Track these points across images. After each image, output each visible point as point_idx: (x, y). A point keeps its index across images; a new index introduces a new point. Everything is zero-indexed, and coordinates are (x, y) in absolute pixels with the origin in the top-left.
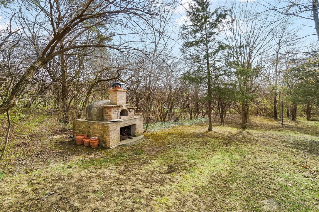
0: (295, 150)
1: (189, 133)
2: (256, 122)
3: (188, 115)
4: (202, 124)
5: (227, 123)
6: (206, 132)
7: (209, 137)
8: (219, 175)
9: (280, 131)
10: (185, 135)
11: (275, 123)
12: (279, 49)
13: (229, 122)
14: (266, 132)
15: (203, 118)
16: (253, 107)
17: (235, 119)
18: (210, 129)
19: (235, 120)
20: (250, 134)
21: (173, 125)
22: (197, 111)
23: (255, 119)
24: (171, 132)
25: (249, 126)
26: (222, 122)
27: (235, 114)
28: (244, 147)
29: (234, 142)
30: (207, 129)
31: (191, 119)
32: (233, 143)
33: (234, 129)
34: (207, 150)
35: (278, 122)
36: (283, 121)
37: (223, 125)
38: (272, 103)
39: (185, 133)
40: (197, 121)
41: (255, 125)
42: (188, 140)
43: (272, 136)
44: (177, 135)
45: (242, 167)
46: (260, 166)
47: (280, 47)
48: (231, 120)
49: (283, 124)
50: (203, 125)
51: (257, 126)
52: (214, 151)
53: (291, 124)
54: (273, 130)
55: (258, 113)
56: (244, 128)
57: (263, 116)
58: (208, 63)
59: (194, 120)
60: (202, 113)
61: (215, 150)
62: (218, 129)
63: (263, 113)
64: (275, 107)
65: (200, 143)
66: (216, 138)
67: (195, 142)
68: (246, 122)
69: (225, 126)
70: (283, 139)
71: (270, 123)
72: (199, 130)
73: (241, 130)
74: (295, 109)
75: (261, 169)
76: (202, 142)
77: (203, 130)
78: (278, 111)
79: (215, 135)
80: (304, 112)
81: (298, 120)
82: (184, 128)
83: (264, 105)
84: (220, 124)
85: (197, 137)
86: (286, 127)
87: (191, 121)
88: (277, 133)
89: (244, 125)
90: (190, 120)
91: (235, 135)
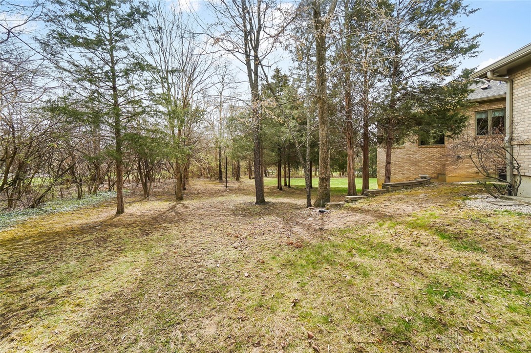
0: (232, 218)
1: (68, 227)
2: (198, 187)
3: (74, 189)
4: (106, 204)
5: (155, 195)
6: (111, 219)
7: (116, 226)
8: (120, 293)
9: (223, 196)
10: (57, 234)
11: (220, 187)
12: (223, 90)
13: (159, 192)
14: (207, 201)
15: (110, 190)
16: (194, 166)
17: (168, 187)
18: (120, 211)
19: (168, 189)
20: (187, 207)
21: (21, 218)
22: (96, 179)
23: (197, 183)
24: (10, 237)
25: (187, 195)
26: (146, 195)
27: (170, 178)
28: (174, 230)
29: (161, 224)
30: (115, 212)
31: (80, 197)
32: (158, 227)
33: (165, 203)
34: (105, 253)
35: (222, 184)
36: (227, 183)
37: (148, 200)
38: (216, 160)
39: (58, 230)
40: (95, 199)
41: (196, 192)
42: (61, 244)
43: (213, 205)
44: (29, 241)
45: (163, 263)
46: (190, 252)
47: (223, 87)
48: (162, 190)
49: (227, 187)
50: (108, 206)
51: (198, 193)
52: (120, 251)
53: (235, 186)
54: (216, 197)
55: (201, 175)
56: (181, 199)
57: (208, 178)
58: (114, 88)
59: (88, 198)
60: (108, 182)
61: (123, 248)
62: (136, 209)
63: (207, 174)
64: (220, 164)
65: (90, 244)
66: (129, 225)
67: (79, 244)
68: (184, 189)
69: (151, 200)
70: (225, 206)
71: (214, 187)
72: (96, 216)
73: (175, 203)
74: (239, 167)
75: (190, 256)
76: (97, 241)
77: (106, 214)
78: (223, 170)
79: (130, 220)
80: (248, 169)
81: (241, 180)
82: (56, 219)
83: (208, 163)
84: (143, 198)
85: (87, 233)
86: (230, 189)
87: (80, 202)
88: (220, 199)
89: (180, 195)
90: (77, 199)
91: (164, 213)
